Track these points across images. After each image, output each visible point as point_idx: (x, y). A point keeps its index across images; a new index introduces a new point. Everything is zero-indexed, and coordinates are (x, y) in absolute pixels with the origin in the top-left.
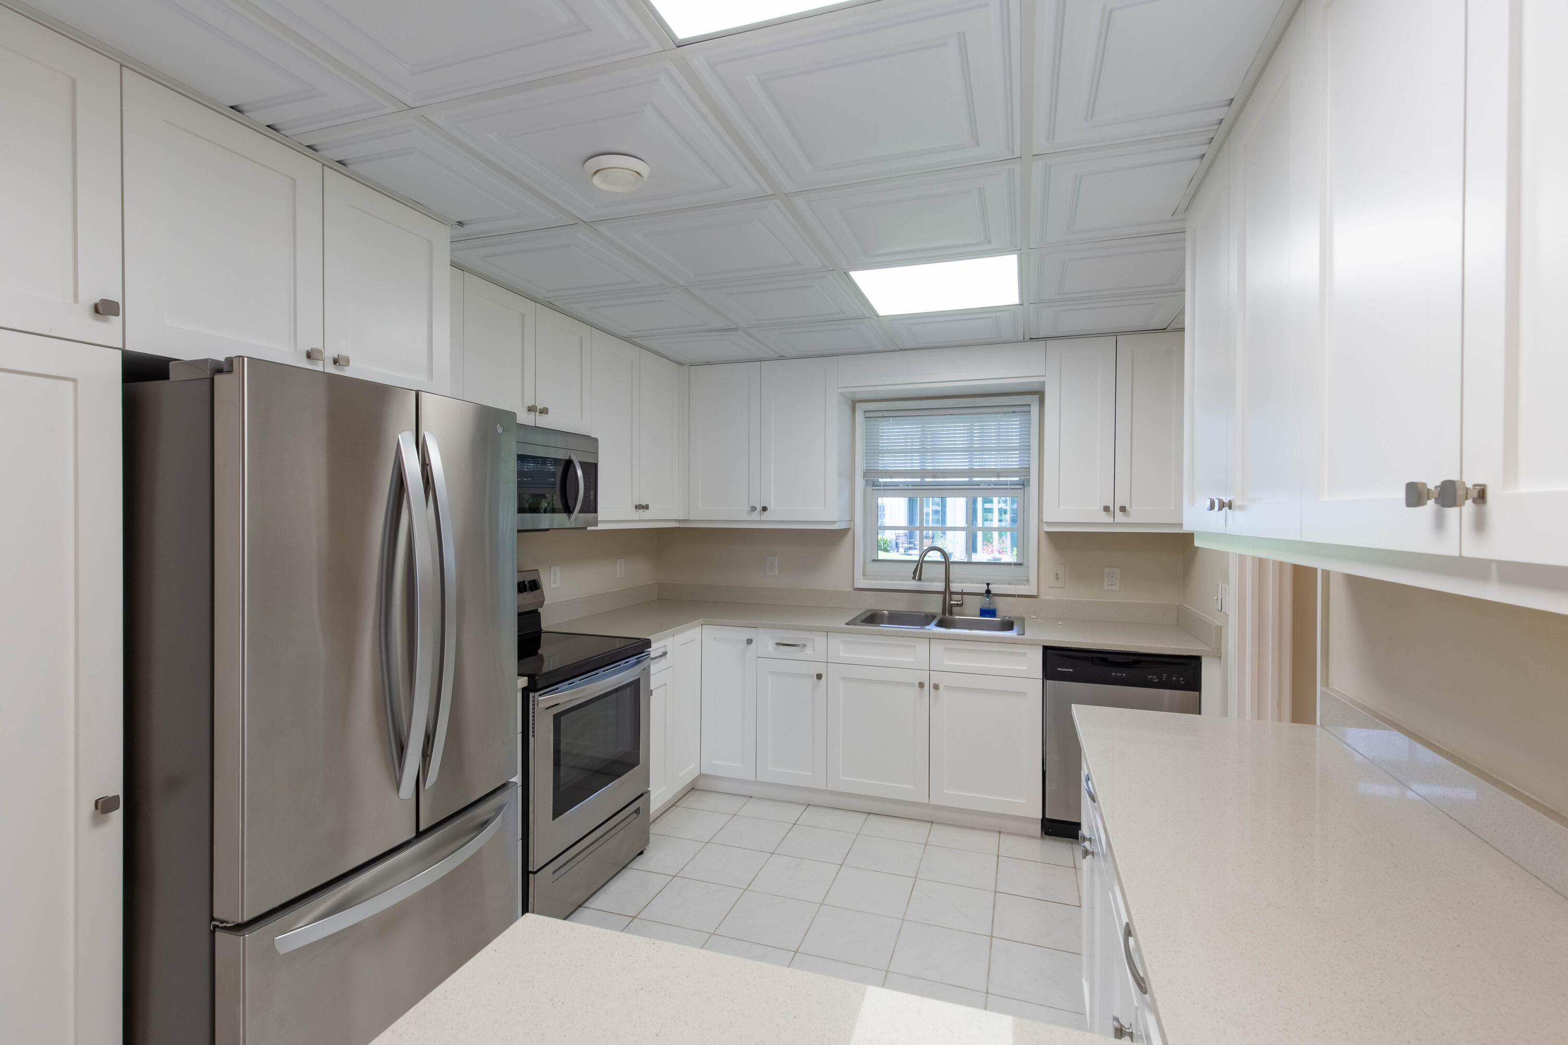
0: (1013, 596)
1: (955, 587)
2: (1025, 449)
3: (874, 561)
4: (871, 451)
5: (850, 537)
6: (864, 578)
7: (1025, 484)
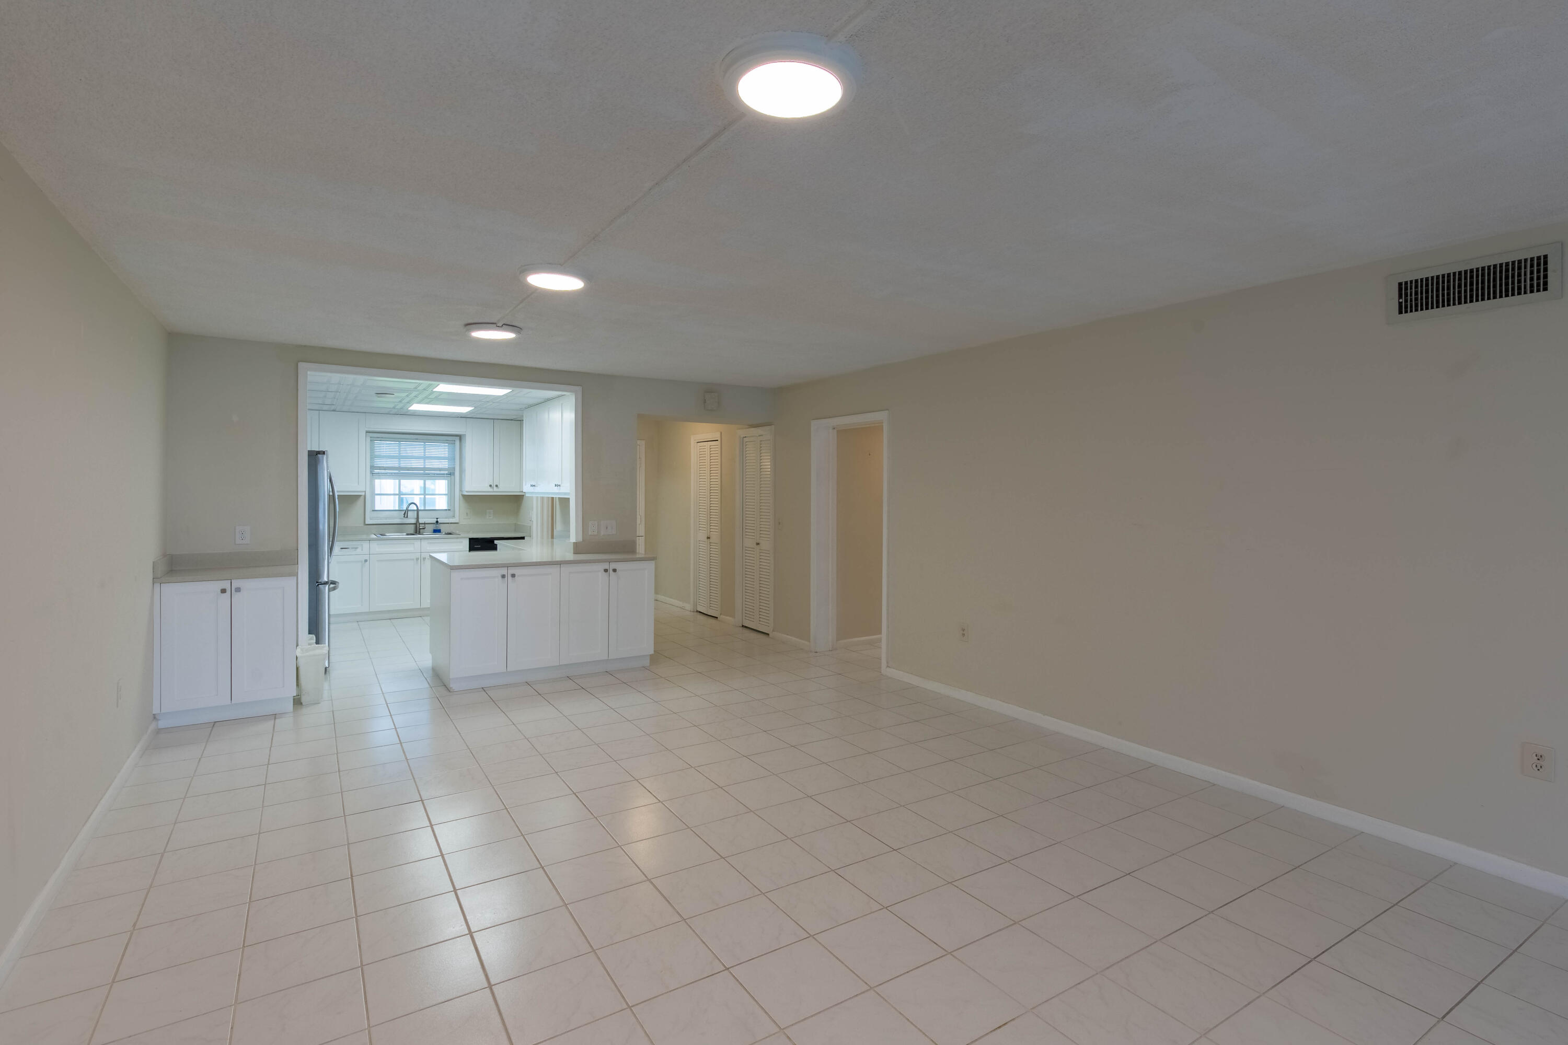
0: (448, 523)
1: (421, 521)
2: (452, 459)
3: (373, 511)
4: (373, 457)
5: (362, 499)
6: (371, 519)
7: (451, 474)
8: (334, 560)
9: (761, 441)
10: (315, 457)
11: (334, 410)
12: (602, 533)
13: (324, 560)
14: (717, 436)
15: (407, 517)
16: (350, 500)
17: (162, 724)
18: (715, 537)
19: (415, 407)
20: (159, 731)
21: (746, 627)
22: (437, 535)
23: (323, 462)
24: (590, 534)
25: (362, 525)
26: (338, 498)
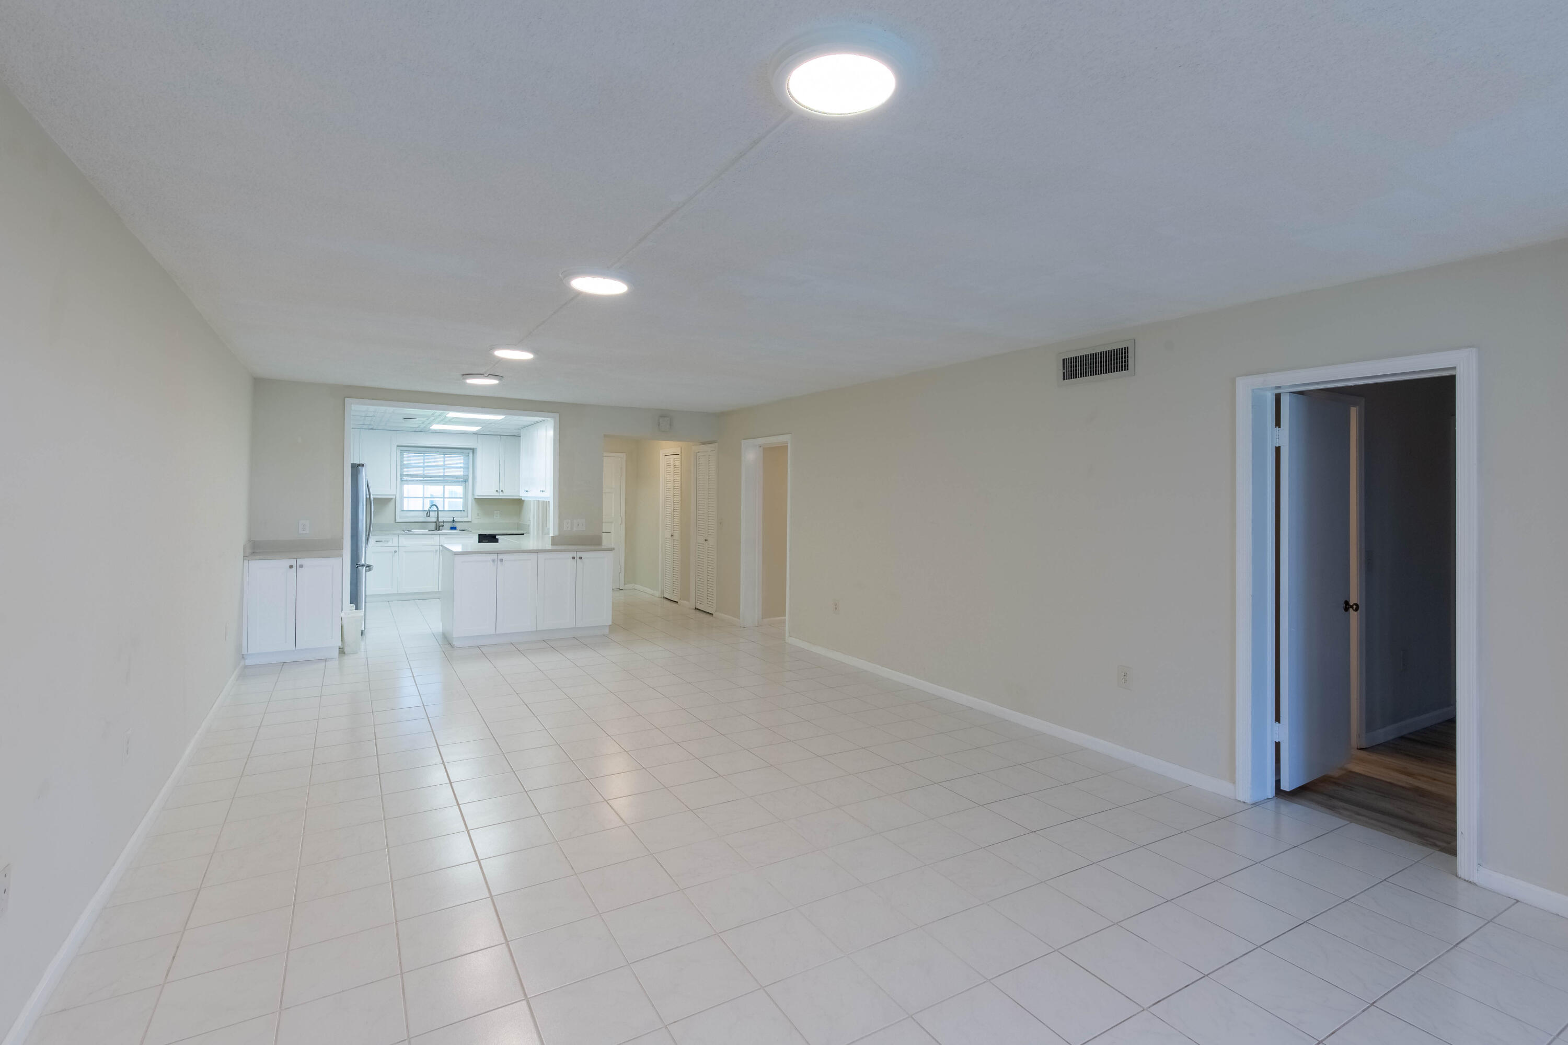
0: (463, 521)
1: (440, 520)
2: (465, 467)
3: (402, 510)
4: (402, 467)
5: (393, 501)
6: (400, 518)
7: (466, 481)
8: (369, 550)
9: (709, 456)
10: (356, 468)
11: (372, 429)
12: (575, 529)
13: (362, 547)
14: (678, 451)
15: (429, 516)
16: (383, 502)
17: (248, 662)
18: (677, 537)
19: (435, 427)
20: (246, 667)
21: (698, 609)
22: (454, 531)
23: (362, 472)
24: (564, 529)
25: (393, 522)
26: (373, 501)
